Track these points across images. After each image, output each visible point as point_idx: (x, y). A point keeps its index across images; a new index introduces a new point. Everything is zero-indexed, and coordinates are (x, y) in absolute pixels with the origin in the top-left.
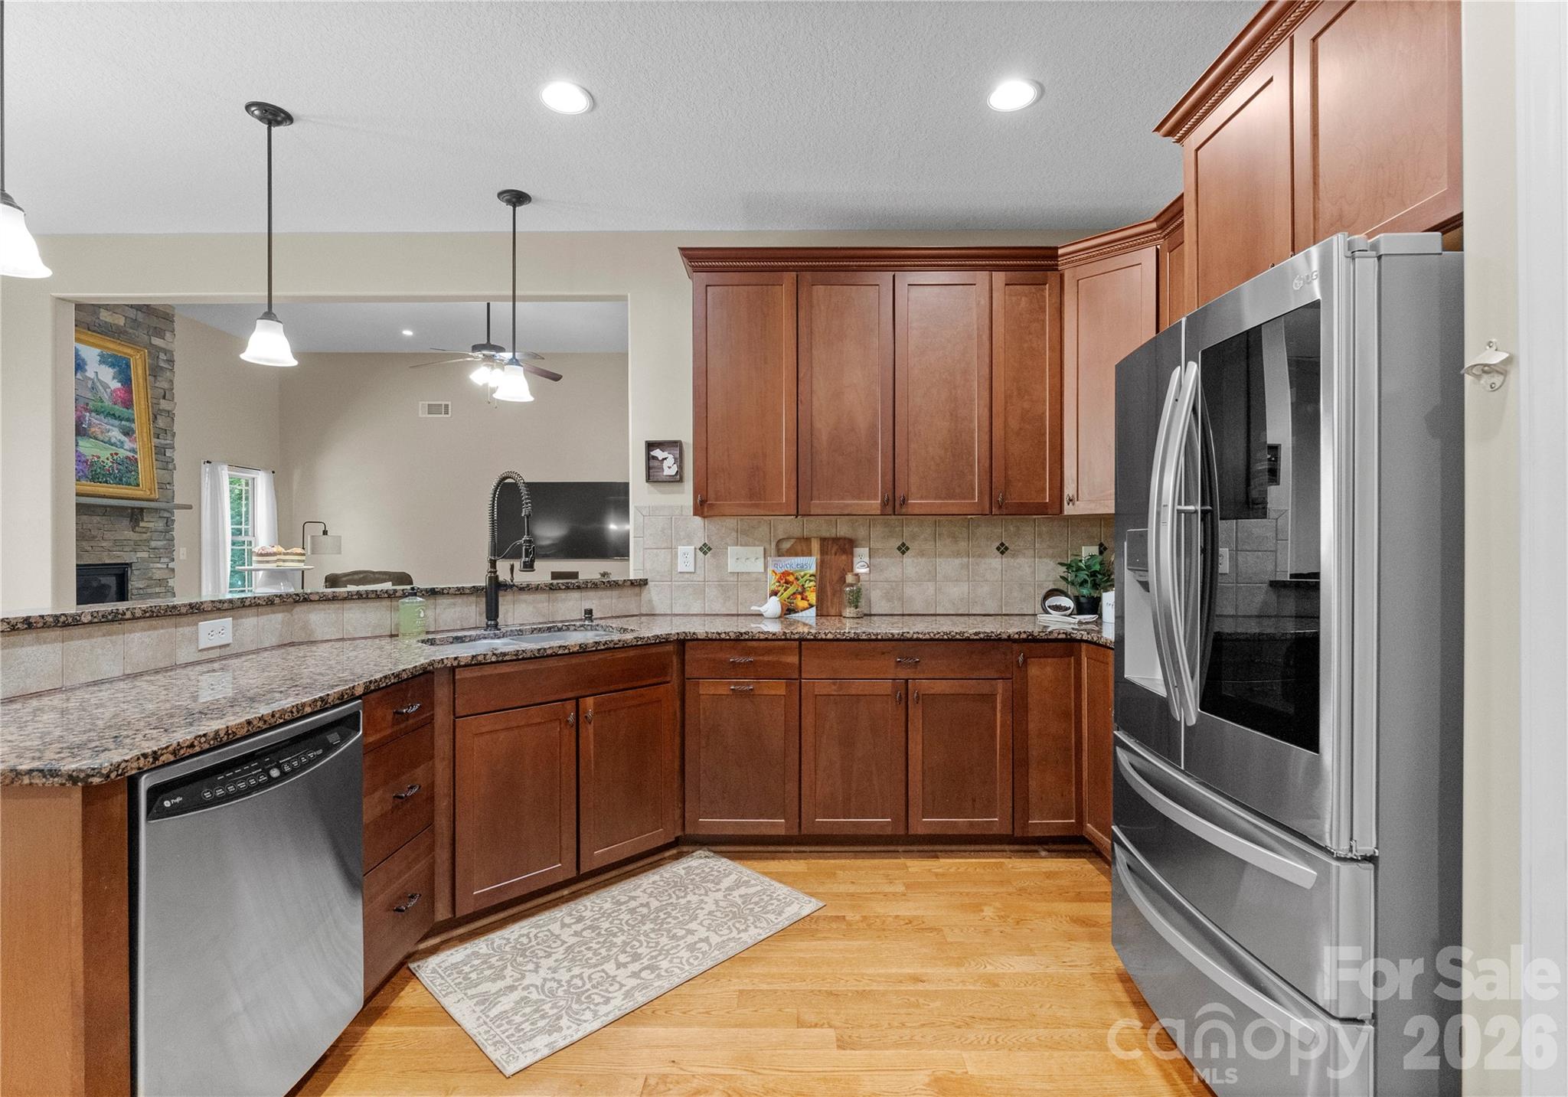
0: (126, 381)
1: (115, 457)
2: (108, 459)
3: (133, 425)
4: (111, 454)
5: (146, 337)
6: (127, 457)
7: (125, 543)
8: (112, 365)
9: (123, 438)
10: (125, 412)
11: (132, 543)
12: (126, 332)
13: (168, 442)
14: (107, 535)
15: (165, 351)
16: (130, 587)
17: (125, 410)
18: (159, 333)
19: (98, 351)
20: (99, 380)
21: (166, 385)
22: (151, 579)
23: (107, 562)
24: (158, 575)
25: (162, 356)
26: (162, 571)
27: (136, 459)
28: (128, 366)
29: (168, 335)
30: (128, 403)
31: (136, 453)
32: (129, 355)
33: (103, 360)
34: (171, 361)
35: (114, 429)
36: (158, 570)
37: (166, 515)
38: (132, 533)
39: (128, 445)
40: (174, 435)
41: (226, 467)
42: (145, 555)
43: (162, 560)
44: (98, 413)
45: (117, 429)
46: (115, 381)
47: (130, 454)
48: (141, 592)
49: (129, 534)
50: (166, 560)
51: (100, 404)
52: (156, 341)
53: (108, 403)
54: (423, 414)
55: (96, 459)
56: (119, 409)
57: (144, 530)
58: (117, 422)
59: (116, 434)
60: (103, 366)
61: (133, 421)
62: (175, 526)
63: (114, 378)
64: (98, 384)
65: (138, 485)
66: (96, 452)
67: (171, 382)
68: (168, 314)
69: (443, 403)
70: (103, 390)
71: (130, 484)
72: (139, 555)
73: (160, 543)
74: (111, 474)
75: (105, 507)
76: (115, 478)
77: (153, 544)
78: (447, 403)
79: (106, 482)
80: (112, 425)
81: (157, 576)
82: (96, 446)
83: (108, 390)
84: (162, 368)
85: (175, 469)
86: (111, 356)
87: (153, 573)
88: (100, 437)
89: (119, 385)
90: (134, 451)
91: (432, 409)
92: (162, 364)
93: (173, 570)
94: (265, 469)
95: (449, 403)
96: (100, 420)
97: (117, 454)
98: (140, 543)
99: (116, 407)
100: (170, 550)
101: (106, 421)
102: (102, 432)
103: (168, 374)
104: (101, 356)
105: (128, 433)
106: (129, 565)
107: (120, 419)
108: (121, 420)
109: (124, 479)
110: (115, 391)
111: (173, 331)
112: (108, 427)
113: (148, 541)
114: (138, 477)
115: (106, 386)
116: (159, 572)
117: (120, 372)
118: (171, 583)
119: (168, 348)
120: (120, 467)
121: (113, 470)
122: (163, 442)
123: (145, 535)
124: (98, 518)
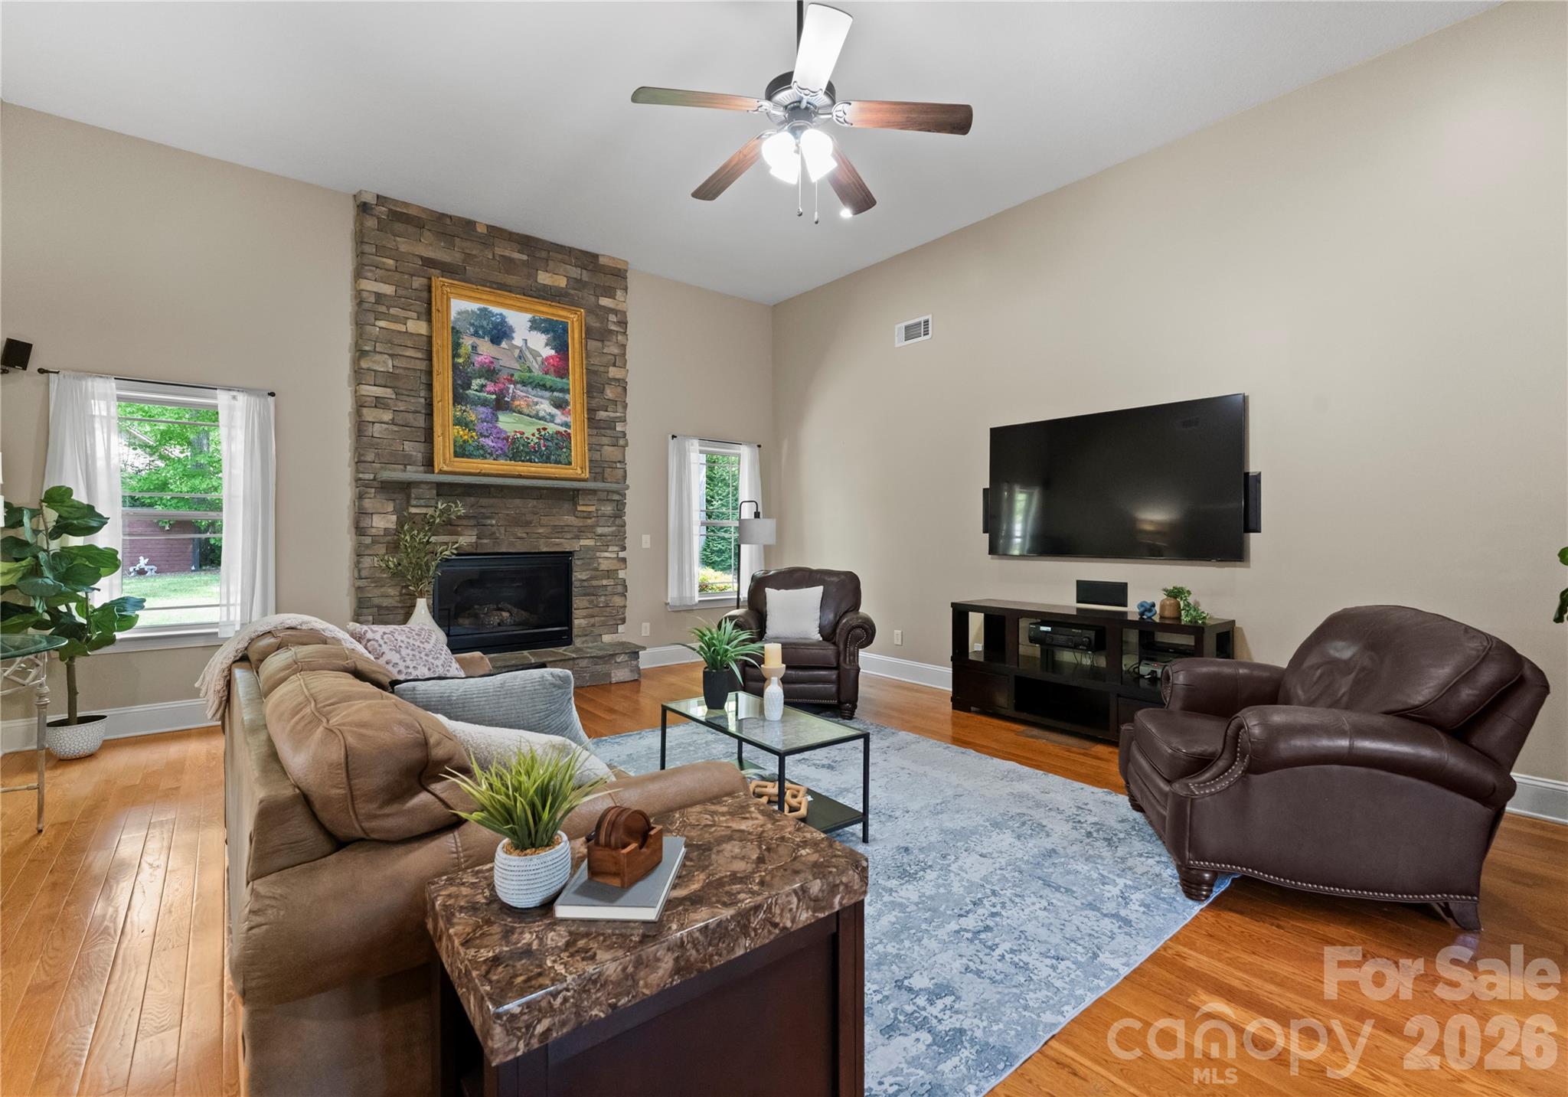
0: (561, 345)
1: (543, 433)
2: (533, 435)
3: (567, 397)
4: (538, 430)
5: (592, 299)
6: (558, 433)
7: (566, 529)
8: (545, 331)
9: (554, 411)
10: (559, 382)
11: (575, 530)
12: (569, 294)
13: (618, 414)
14: (545, 520)
15: (615, 312)
16: (573, 579)
17: (558, 380)
18: (610, 293)
19: (529, 316)
20: (528, 348)
21: (615, 350)
22: (596, 569)
23: (545, 549)
24: (604, 565)
25: (612, 318)
26: (610, 561)
27: (569, 434)
28: (565, 330)
29: (619, 293)
30: (562, 372)
31: (569, 427)
32: (566, 318)
33: (535, 326)
34: (623, 323)
35: (543, 401)
36: (606, 559)
37: (616, 497)
38: (573, 518)
39: (560, 418)
40: (625, 407)
41: (696, 442)
42: (590, 543)
43: (610, 549)
44: (524, 384)
45: (547, 402)
46: (548, 348)
47: (562, 429)
48: (586, 584)
49: (570, 519)
50: (616, 549)
51: (528, 374)
52: (605, 302)
53: (537, 372)
54: (899, 341)
55: (519, 435)
56: (551, 379)
57: (585, 514)
58: (547, 394)
59: (545, 407)
60: (534, 333)
61: (567, 391)
62: (626, 510)
63: (547, 345)
64: (527, 353)
65: (570, 463)
66: (520, 427)
67: (624, 346)
68: (620, 270)
69: (922, 319)
70: (531, 359)
71: (559, 463)
72: (583, 542)
73: (606, 530)
74: (536, 452)
75: (540, 489)
76: (542, 456)
77: (599, 530)
78: (926, 318)
79: (530, 461)
80: (542, 397)
81: (603, 567)
82: (520, 421)
83: (539, 359)
84: (611, 331)
85: (627, 445)
86: (545, 320)
87: (599, 564)
88: (526, 411)
89: (553, 352)
90: (566, 425)
91: (911, 332)
92: (613, 327)
93: (624, 560)
94: (748, 443)
95: (929, 317)
96: (527, 392)
97: (545, 429)
98: (582, 529)
99: (548, 377)
100: (619, 539)
101: (534, 392)
102: (528, 405)
103: (620, 337)
104: (533, 321)
105: (560, 405)
106: (571, 553)
107: (552, 389)
108: (553, 391)
109: (553, 457)
110: (547, 359)
111: (626, 289)
112: (536, 399)
113: (593, 526)
114: (570, 455)
115: (536, 354)
116: (605, 562)
117: (554, 338)
118: (621, 574)
119: (619, 308)
120: (550, 444)
121: (539, 447)
122: (612, 415)
123: (589, 521)
124: (535, 502)
